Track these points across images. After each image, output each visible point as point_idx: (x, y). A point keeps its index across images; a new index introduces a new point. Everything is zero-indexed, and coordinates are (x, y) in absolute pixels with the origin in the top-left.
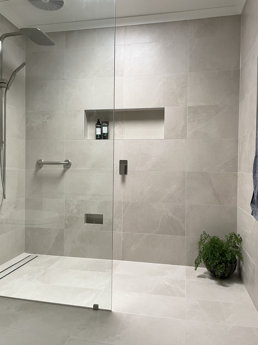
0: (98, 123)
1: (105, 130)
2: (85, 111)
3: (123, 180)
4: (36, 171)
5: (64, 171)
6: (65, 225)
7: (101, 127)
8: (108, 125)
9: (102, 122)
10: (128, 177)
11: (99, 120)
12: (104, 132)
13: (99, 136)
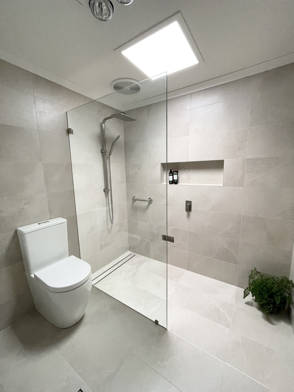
0: (171, 172)
1: (175, 177)
2: (161, 164)
3: (188, 216)
4: (133, 203)
5: (149, 205)
6: (150, 239)
7: (173, 175)
8: (178, 173)
9: (174, 172)
10: (192, 213)
11: (171, 170)
12: (175, 179)
13: (171, 182)
